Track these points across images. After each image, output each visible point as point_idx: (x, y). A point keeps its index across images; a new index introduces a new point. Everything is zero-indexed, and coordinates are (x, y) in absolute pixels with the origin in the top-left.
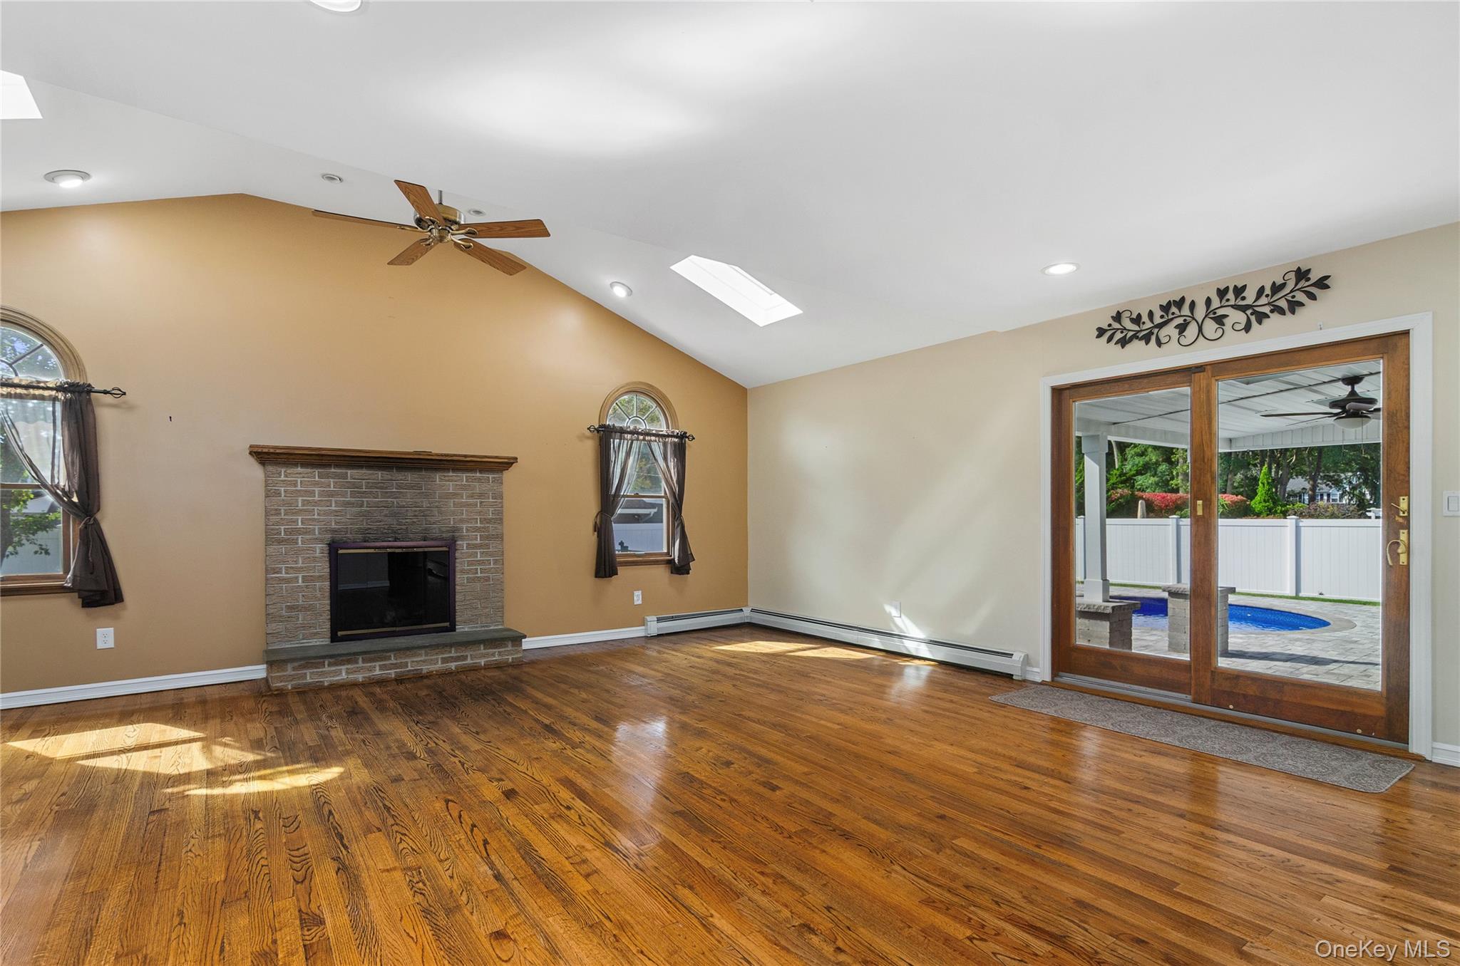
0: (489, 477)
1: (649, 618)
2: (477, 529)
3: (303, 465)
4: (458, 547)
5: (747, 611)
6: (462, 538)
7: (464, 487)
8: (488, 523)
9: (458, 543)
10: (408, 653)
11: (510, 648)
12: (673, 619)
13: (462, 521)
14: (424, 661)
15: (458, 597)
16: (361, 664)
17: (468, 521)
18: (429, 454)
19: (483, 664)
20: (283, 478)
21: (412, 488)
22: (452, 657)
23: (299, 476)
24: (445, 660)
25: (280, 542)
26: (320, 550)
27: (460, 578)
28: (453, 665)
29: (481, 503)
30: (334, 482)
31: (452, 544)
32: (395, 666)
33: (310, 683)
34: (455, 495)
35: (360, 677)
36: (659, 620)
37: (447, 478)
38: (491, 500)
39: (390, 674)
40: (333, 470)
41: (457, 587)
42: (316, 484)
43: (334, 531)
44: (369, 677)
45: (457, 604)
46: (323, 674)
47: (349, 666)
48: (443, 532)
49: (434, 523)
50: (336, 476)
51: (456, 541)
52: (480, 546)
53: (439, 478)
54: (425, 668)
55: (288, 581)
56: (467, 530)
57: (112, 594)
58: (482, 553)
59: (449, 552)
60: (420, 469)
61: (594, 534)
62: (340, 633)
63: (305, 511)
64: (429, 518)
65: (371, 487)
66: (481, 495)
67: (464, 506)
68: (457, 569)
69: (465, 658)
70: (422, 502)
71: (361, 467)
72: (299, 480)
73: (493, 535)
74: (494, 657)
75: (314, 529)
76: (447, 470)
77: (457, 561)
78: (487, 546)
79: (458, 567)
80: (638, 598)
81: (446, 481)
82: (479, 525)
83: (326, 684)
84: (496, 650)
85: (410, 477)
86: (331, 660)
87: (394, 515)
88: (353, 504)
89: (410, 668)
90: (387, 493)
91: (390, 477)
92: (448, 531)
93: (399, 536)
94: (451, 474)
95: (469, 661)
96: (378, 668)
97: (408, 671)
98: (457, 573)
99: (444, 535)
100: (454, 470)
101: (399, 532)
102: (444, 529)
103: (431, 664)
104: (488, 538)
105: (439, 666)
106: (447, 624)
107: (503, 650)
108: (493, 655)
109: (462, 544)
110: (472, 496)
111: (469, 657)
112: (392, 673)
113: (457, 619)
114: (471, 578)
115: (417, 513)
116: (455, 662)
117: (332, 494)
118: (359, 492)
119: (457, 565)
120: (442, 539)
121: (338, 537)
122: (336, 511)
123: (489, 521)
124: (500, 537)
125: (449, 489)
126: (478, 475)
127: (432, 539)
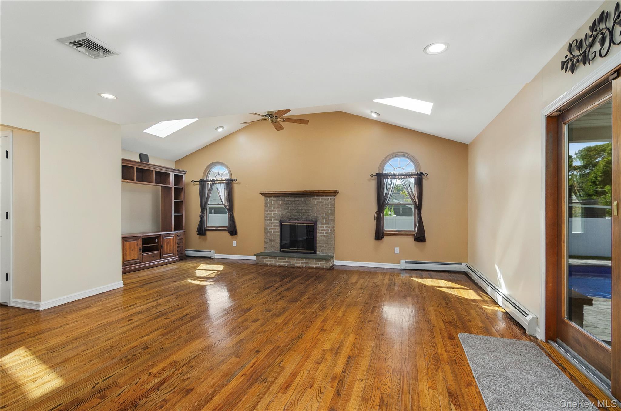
0: (329, 198)
1: (401, 261)
2: (325, 218)
3: (274, 197)
4: (317, 224)
5: (464, 265)
6: (319, 221)
7: (320, 202)
8: (328, 215)
9: (318, 222)
10: (291, 258)
11: (324, 263)
12: (416, 263)
13: (319, 214)
14: (296, 262)
15: (318, 242)
16: (278, 260)
17: (321, 214)
18: (309, 191)
19: (315, 267)
20: (269, 201)
21: (303, 203)
22: (304, 262)
23: (272, 200)
24: (302, 263)
25: (268, 220)
26: (277, 223)
27: (318, 235)
28: (305, 265)
29: (326, 208)
30: (282, 202)
31: (315, 222)
32: (287, 262)
33: (265, 263)
34: (317, 205)
35: (277, 264)
36: (407, 262)
37: (314, 199)
38: (329, 207)
39: (285, 264)
40: (281, 198)
41: (317, 238)
42: (276, 202)
43: (281, 217)
44: (280, 264)
45: (317, 244)
46: (268, 261)
47: (274, 260)
48: (313, 218)
49: (310, 215)
50: (282, 200)
51: (317, 222)
52: (325, 224)
53: (312, 199)
54: (296, 265)
55: (269, 232)
56: (321, 218)
57: (234, 232)
58: (326, 226)
59: (314, 225)
60: (306, 196)
61: (375, 221)
62: (282, 250)
63: (274, 211)
64: (308, 213)
65: (291, 203)
66: (326, 205)
67: (320, 209)
68: (317, 232)
69: (309, 263)
70: (306, 208)
71: (288, 197)
72: (272, 201)
73: (331, 219)
74: (319, 265)
75: (276, 216)
76: (315, 196)
77: (317, 229)
78: (328, 224)
79: (318, 231)
80: (397, 250)
81: (314, 200)
82: (325, 216)
83: (269, 264)
84: (319, 263)
85: (303, 199)
86: (270, 257)
87: (298, 212)
88: (286, 208)
89: (291, 264)
90: (295, 205)
91: (296, 200)
92: (314, 218)
93: (299, 219)
94: (316, 198)
95: (310, 265)
96: (282, 262)
97: (291, 265)
98: (317, 234)
99: (313, 219)
100: (317, 196)
101: (299, 218)
102: (313, 217)
103: (298, 264)
104: (328, 221)
105: (300, 265)
106: (313, 251)
107: (322, 263)
108: (318, 264)
109: (319, 223)
110: (322, 205)
111: (310, 263)
112: (286, 264)
113: (317, 250)
114: (322, 235)
115: (304, 212)
116: (305, 264)
117: (280, 206)
118: (288, 205)
119: (317, 230)
120: (312, 221)
121: (282, 219)
122: (282, 211)
123: (329, 214)
124: (333, 221)
125: (315, 203)
126: (325, 197)
127: (309, 221)
